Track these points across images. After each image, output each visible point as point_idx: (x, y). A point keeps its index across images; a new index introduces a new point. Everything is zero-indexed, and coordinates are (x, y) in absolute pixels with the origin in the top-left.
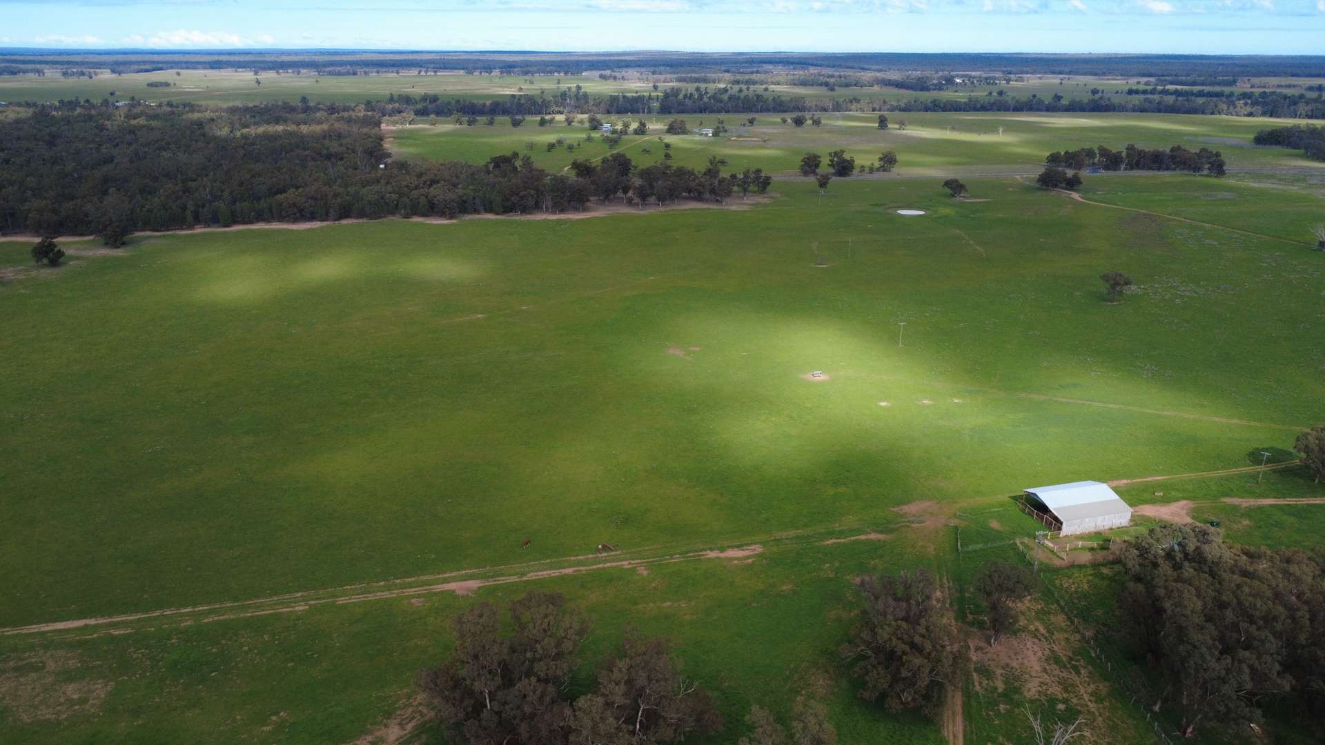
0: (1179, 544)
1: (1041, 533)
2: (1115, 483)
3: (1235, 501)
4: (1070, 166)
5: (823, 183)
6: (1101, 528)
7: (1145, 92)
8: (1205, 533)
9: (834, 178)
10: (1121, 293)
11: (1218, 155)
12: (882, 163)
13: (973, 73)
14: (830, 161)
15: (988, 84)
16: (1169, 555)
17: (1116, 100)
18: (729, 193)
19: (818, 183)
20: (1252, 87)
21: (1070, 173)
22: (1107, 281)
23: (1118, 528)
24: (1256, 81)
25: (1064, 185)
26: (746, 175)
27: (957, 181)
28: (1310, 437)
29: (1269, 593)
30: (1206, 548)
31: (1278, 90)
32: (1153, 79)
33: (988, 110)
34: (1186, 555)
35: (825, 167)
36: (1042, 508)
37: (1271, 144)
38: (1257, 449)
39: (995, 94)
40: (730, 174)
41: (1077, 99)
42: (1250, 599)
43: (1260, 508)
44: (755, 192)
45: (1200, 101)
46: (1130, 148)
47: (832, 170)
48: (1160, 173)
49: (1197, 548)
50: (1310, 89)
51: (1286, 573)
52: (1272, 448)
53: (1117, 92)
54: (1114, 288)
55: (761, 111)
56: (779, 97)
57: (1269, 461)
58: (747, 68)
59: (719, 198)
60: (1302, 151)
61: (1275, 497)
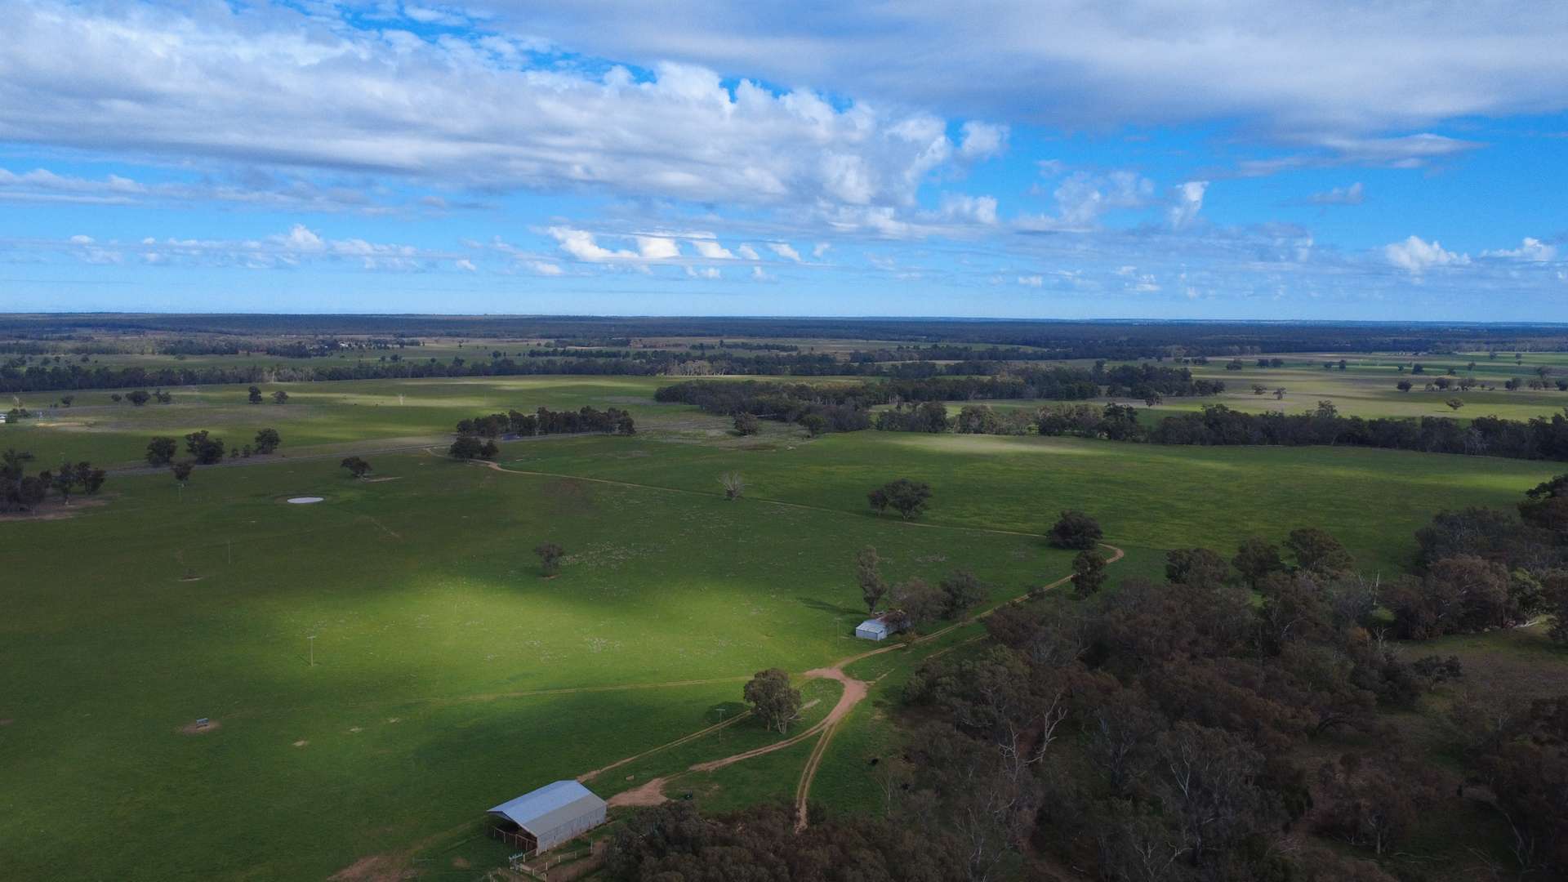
0: (659, 828)
1: (515, 857)
3: (702, 767)
4: (482, 434)
5: (182, 474)
6: (579, 833)
7: (547, 354)
8: (681, 809)
9: (196, 467)
10: (556, 565)
11: (625, 413)
12: (260, 444)
13: (361, 337)
14: (189, 445)
15: (380, 348)
16: (651, 842)
17: (518, 362)
18: (40, 498)
19: (174, 474)
20: (645, 347)
21: (484, 441)
22: (541, 555)
23: (596, 828)
24: (646, 340)
25: (480, 455)
26: (66, 470)
27: (358, 459)
28: (755, 684)
29: (750, 857)
30: (685, 825)
31: (667, 350)
32: (552, 341)
33: (384, 377)
34: (667, 839)
35: (182, 455)
37: (670, 401)
38: (711, 707)
39: (388, 359)
40: (39, 473)
41: (480, 362)
42: (734, 867)
43: (726, 768)
44: (83, 493)
45: (601, 361)
46: (542, 411)
47: (193, 457)
48: (575, 435)
49: (677, 827)
50: (694, 347)
51: (760, 830)
52: (725, 703)
53: (519, 355)
54: (548, 561)
55: (81, 388)
56: (106, 368)
57: (725, 717)
58: (53, 332)
60: (697, 406)
61: (737, 754)
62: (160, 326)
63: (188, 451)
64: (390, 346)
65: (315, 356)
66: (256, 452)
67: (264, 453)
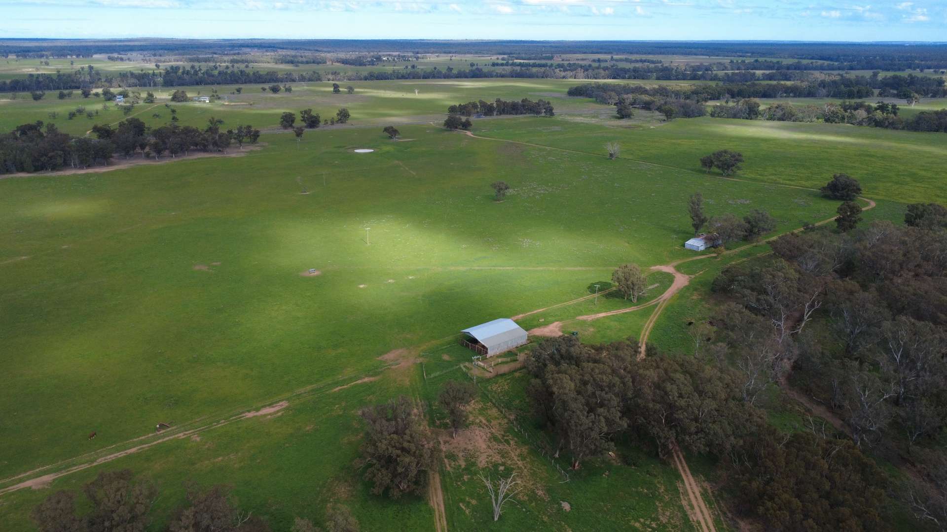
0: (557, 350)
1: (476, 357)
2: (516, 317)
3: (585, 317)
4: (463, 114)
5: (299, 133)
6: (511, 348)
7: (502, 65)
8: (570, 340)
9: (306, 130)
10: (504, 195)
11: (549, 103)
12: (339, 117)
13: (395, 54)
14: (302, 117)
15: (405, 60)
16: (552, 357)
17: (485, 70)
18: (228, 145)
19: (295, 134)
20: (563, 60)
21: (464, 119)
22: (495, 188)
23: (521, 346)
24: (564, 56)
25: (461, 127)
26: (240, 130)
27: (392, 128)
28: (619, 272)
29: (609, 371)
30: (572, 349)
31: (577, 62)
32: (506, 56)
33: (407, 78)
34: (562, 357)
35: (299, 123)
36: (474, 341)
37: (577, 95)
38: (592, 283)
39: (409, 67)
40: (227, 130)
41: (462, 70)
42: (600, 376)
43: (598, 320)
44: (249, 143)
45: (534, 70)
46: (498, 101)
47: (304, 124)
48: (518, 116)
49: (567, 350)
50: (594, 61)
51: (616, 356)
52: (600, 282)
53: (486, 65)
54: (499, 192)
55: (246, 83)
56: (258, 72)
57: (600, 290)
58: (230, 50)
59: (220, 149)
60: (594, 99)
61: (605, 312)
62: (285, 46)
63: (302, 120)
64: (410, 59)
65: (369, 65)
66: (337, 122)
67: (341, 123)
